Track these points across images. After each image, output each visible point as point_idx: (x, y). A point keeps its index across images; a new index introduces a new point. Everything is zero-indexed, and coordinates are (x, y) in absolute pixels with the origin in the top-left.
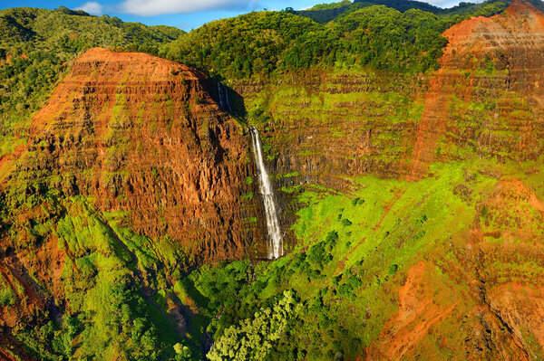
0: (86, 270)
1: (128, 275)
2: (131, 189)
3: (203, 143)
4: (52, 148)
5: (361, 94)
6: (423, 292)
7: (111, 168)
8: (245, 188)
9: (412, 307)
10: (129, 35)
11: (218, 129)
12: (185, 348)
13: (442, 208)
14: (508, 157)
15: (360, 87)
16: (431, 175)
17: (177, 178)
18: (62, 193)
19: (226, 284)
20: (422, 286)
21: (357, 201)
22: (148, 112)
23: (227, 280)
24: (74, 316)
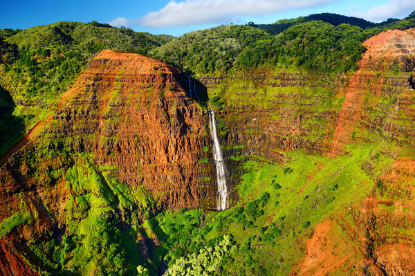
0: (82, 206)
1: (110, 212)
2: (119, 150)
3: (172, 120)
4: (68, 118)
5: (295, 87)
6: (325, 245)
7: (107, 134)
8: (202, 155)
9: (316, 256)
10: (136, 41)
11: (184, 110)
12: (145, 270)
13: (351, 180)
14: (405, 141)
15: (294, 82)
16: (347, 153)
17: (152, 145)
18: (73, 150)
19: (183, 226)
20: (325, 239)
21: (287, 170)
22: (135, 96)
23: (184, 223)
24: (70, 237)
